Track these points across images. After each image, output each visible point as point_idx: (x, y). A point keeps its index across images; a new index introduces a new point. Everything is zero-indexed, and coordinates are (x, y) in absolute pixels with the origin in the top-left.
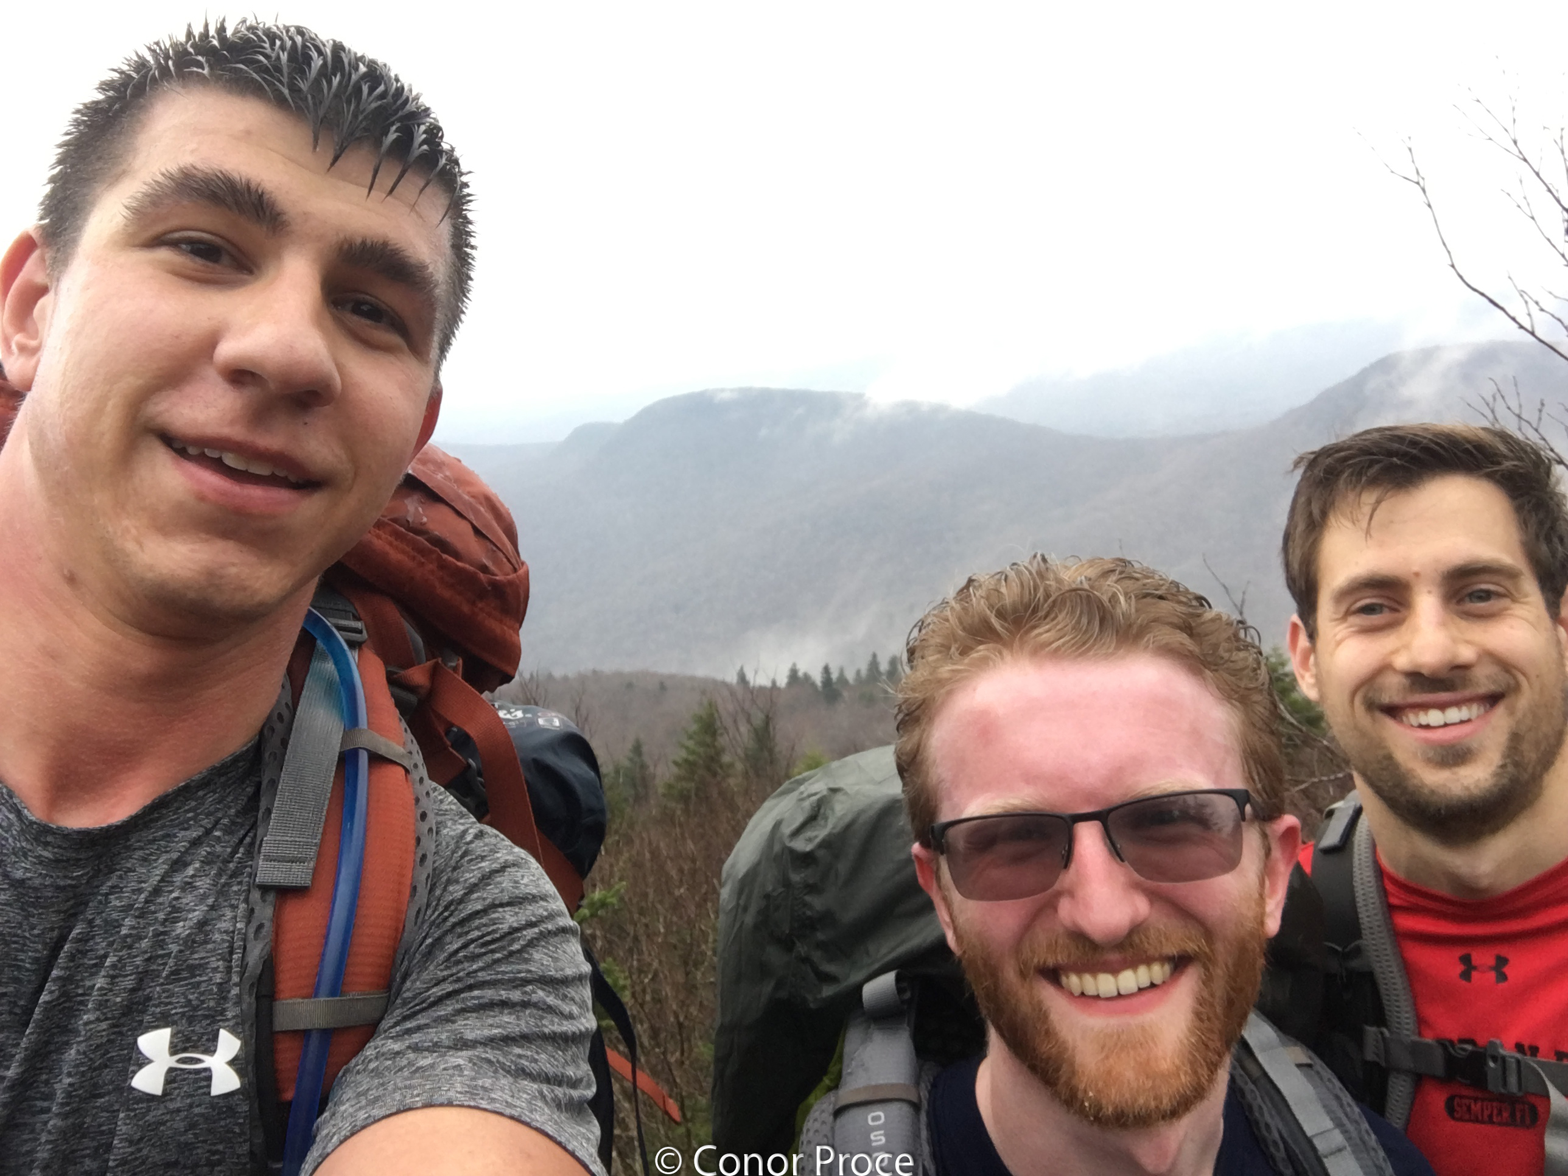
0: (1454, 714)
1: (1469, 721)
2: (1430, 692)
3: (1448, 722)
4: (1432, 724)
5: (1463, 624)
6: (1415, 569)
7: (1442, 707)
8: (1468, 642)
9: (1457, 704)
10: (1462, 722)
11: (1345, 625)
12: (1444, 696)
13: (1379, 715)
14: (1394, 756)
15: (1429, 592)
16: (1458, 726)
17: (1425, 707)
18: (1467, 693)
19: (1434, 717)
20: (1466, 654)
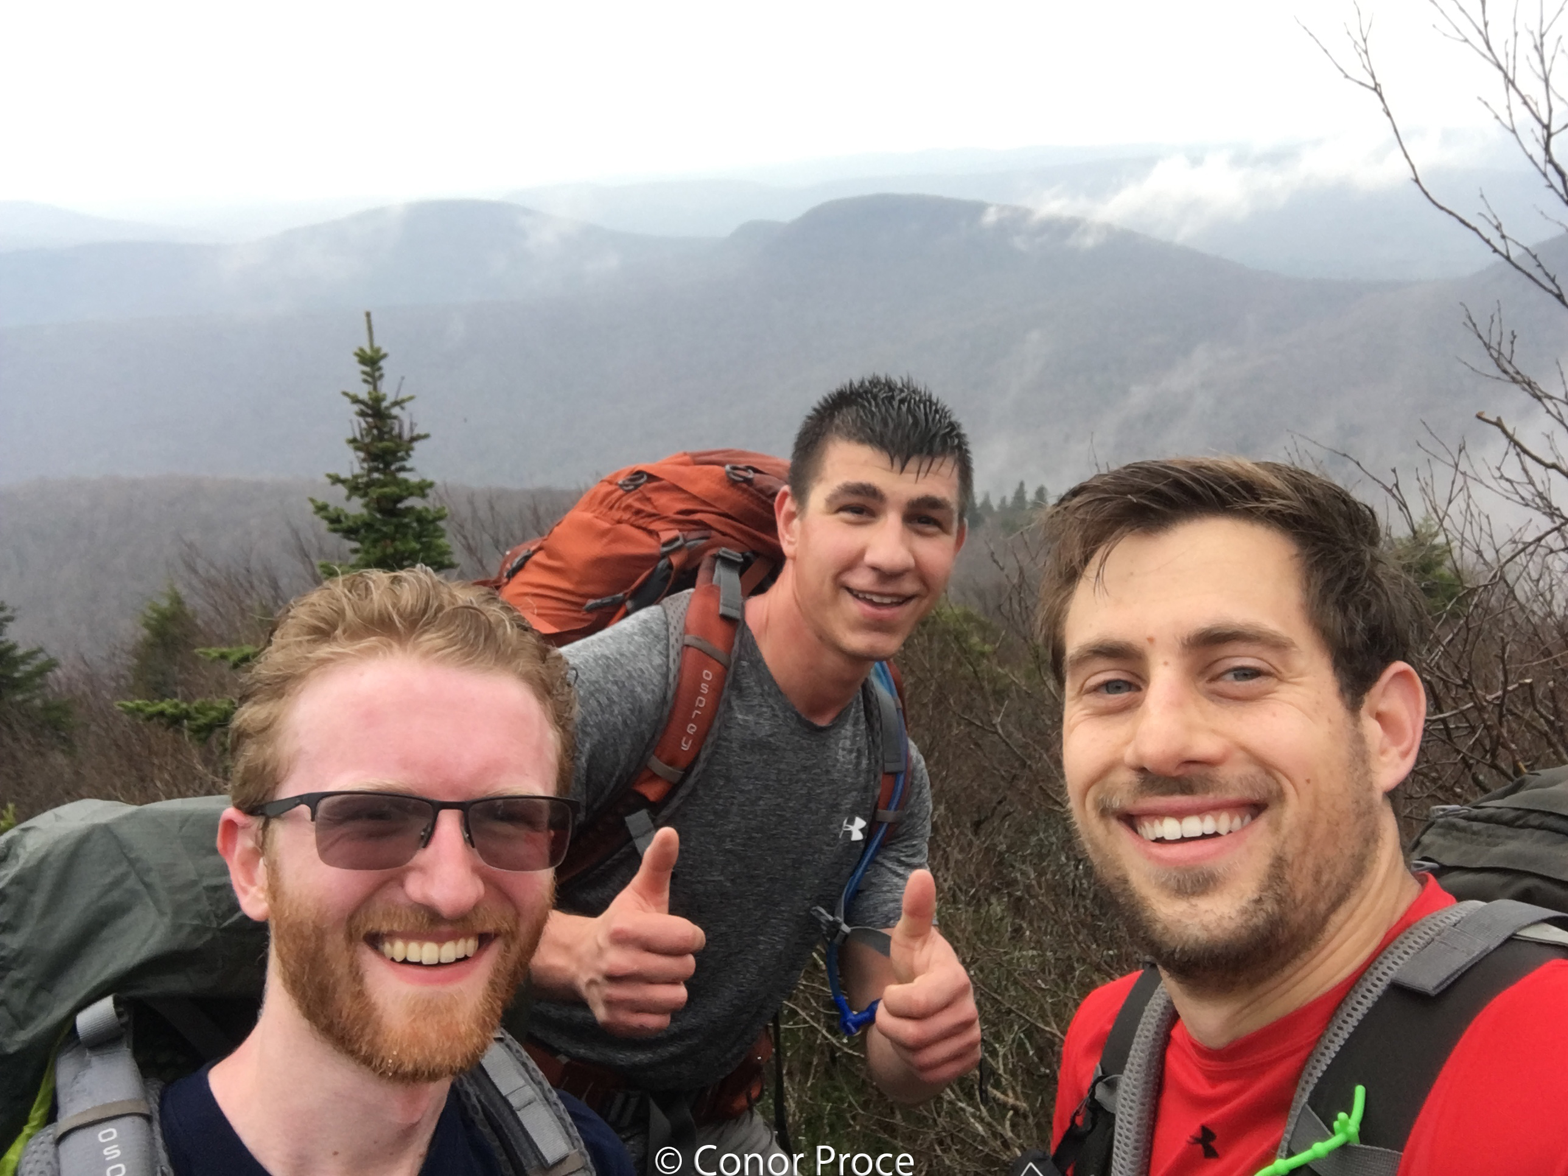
0: (1193, 826)
1: (1216, 835)
2: (1163, 794)
3: (1186, 836)
4: (1167, 838)
5: (1211, 707)
6: (1151, 632)
7: (1180, 814)
8: (1214, 732)
9: (1199, 812)
10: (1204, 837)
11: (1080, 706)
12: (1179, 800)
13: (1114, 824)
14: (1129, 878)
15: (1166, 664)
16: (1201, 842)
17: (1158, 815)
18: (1210, 798)
19: (1170, 828)
20: (1205, 746)
